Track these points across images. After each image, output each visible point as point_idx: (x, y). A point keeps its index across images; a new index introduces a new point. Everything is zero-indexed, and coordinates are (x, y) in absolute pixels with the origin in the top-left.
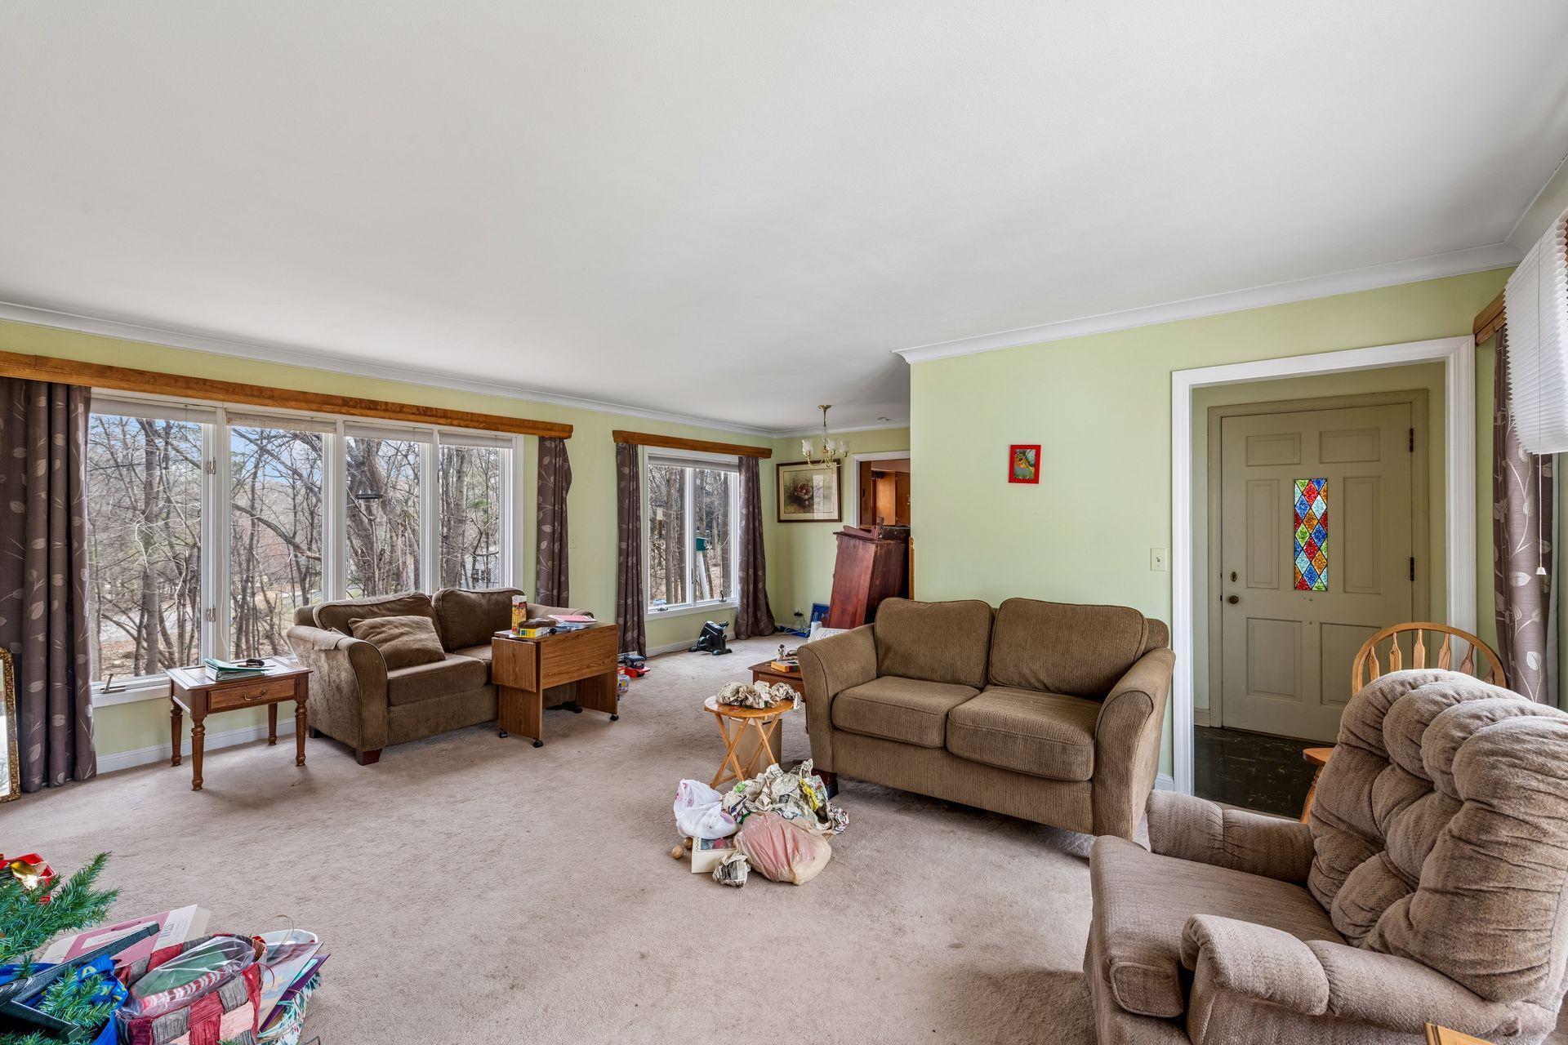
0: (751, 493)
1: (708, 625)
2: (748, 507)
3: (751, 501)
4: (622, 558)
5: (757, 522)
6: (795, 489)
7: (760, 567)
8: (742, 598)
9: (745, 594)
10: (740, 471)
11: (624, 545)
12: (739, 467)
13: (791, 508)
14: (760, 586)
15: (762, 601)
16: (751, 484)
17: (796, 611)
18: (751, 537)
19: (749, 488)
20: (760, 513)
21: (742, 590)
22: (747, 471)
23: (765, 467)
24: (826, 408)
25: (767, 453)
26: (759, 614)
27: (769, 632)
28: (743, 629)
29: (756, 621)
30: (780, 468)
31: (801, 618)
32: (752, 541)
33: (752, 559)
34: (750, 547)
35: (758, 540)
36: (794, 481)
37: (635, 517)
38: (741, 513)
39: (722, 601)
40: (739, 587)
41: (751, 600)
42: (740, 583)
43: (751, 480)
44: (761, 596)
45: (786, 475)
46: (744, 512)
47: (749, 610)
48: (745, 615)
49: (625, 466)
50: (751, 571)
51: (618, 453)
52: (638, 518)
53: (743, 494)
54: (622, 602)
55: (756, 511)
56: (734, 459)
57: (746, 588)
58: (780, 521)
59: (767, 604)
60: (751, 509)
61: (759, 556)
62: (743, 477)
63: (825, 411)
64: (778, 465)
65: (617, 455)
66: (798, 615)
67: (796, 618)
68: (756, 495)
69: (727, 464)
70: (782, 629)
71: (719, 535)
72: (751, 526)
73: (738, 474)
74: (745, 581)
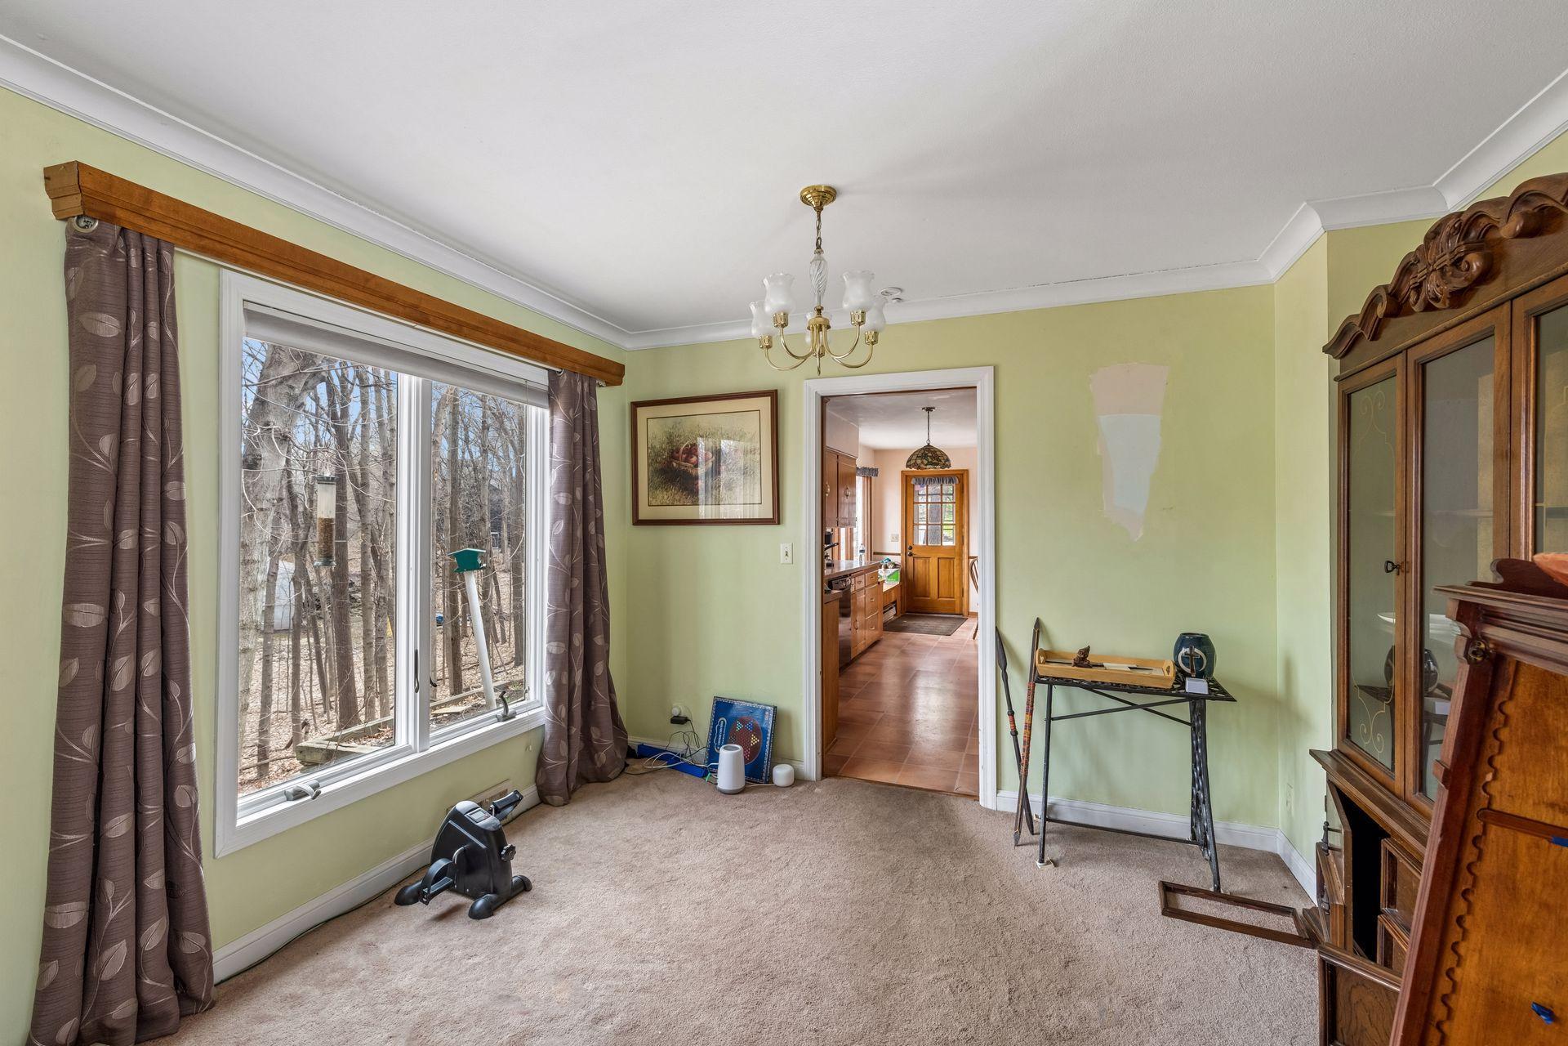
0: (579, 456)
1: (457, 816)
2: (571, 490)
3: (579, 476)
4: (75, 666)
5: (592, 524)
6: (673, 454)
7: (599, 626)
8: (555, 706)
9: (562, 694)
10: (552, 406)
11: (90, 616)
12: (550, 397)
13: (663, 496)
14: (599, 669)
15: (602, 706)
16: (578, 437)
17: (676, 712)
18: (579, 559)
19: (575, 444)
20: (598, 503)
21: (557, 685)
22: (571, 404)
23: (609, 404)
24: (824, 197)
25: (613, 373)
26: (595, 733)
27: (617, 770)
28: (558, 779)
29: (589, 748)
30: (639, 410)
31: (686, 728)
32: (580, 571)
33: (580, 609)
34: (577, 582)
35: (594, 564)
36: (670, 439)
37: (152, 507)
38: (557, 503)
39: (505, 718)
40: (547, 680)
41: (577, 705)
42: (551, 668)
43: (579, 427)
44: (600, 692)
45: (652, 428)
46: (562, 501)
47: (574, 730)
48: (564, 744)
49: (100, 308)
50: (578, 639)
51: (72, 260)
52: (171, 511)
53: (558, 458)
54: (78, 838)
55: (591, 498)
56: (536, 374)
57: (565, 681)
58: (638, 522)
59: (613, 705)
60: (579, 494)
61: (597, 602)
62: (559, 420)
63: (819, 209)
64: (635, 405)
65: (67, 267)
66: (679, 720)
67: (676, 727)
68: (589, 462)
69: (520, 385)
70: (644, 752)
71: (509, 539)
72: (579, 533)
73: (547, 412)
74: (562, 664)
